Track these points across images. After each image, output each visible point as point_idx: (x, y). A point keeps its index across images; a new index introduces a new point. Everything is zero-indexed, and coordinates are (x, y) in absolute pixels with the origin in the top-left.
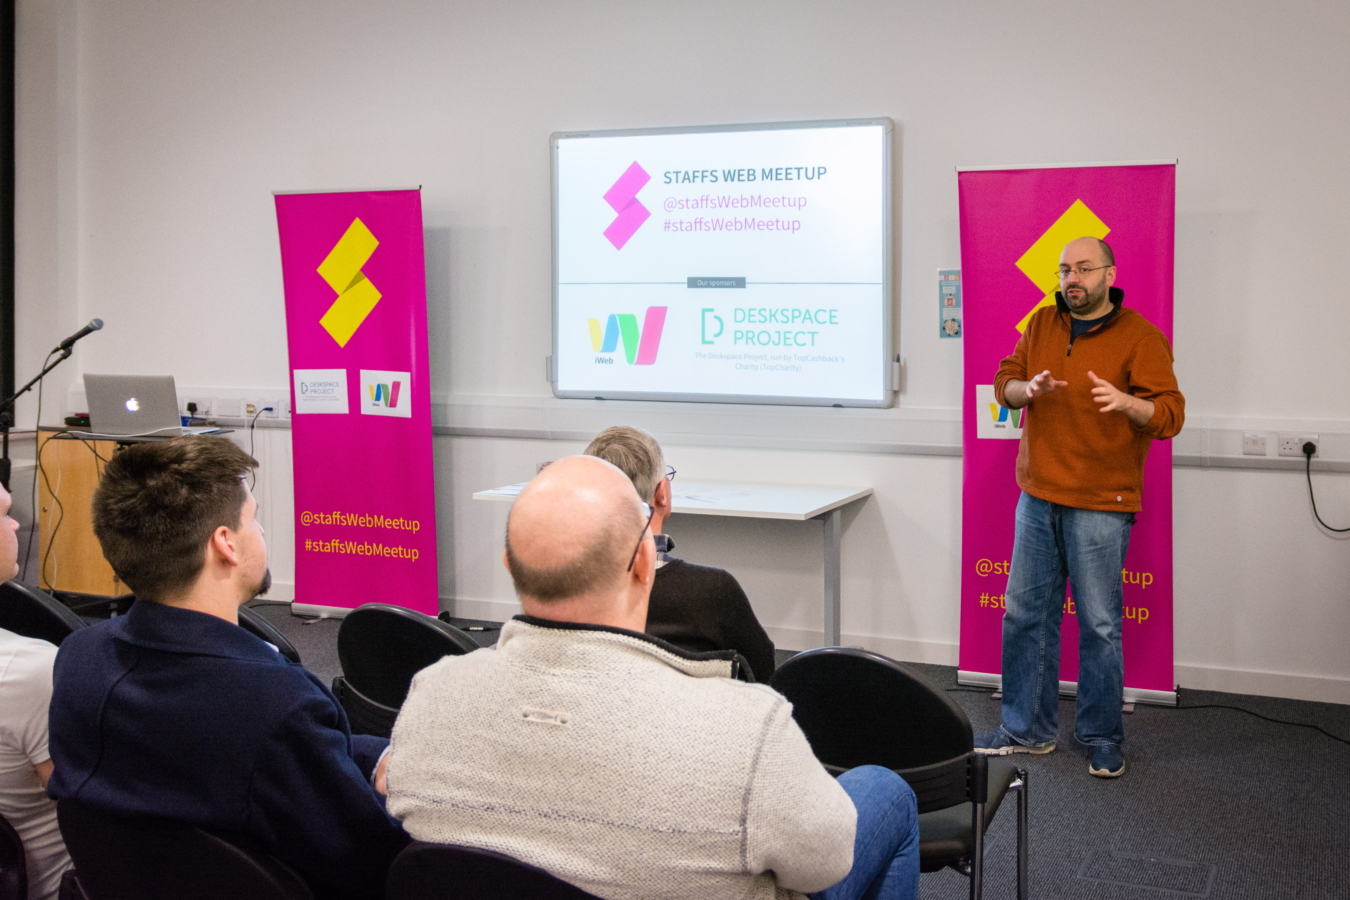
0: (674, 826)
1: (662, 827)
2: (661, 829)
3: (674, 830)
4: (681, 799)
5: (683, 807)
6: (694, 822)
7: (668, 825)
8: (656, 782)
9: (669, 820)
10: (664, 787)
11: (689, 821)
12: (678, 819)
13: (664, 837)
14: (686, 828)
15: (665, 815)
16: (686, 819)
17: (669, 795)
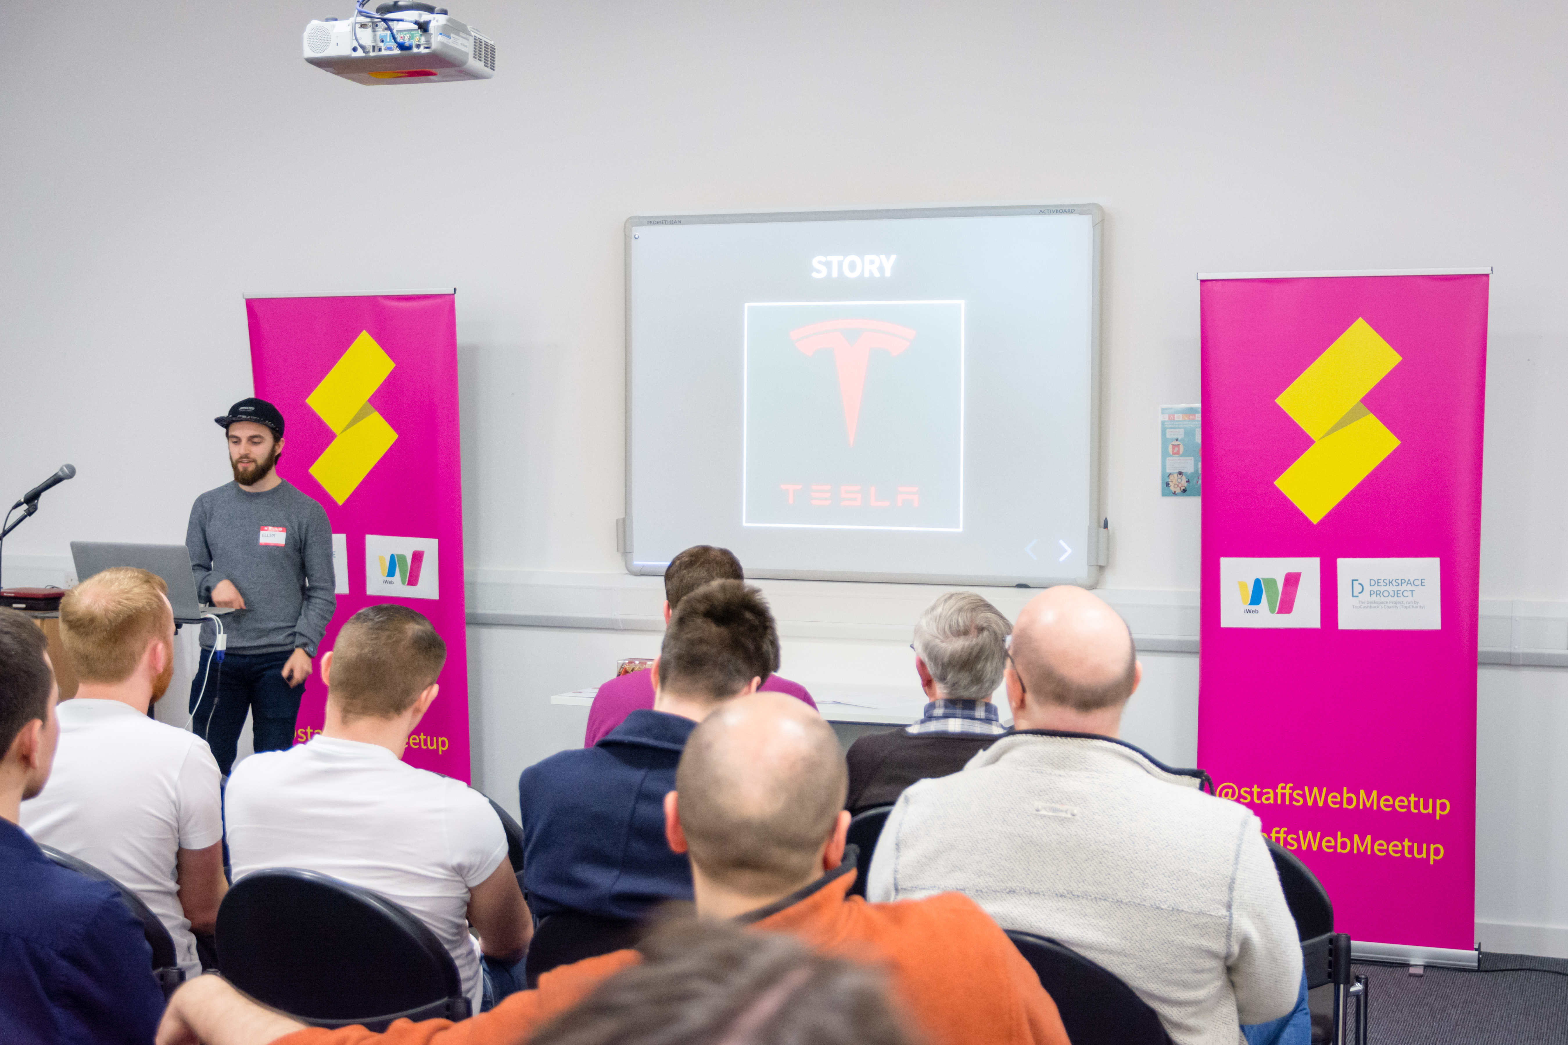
0: (1173, 905)
1: (1164, 905)
2: (1163, 907)
3: (1173, 909)
4: (1179, 882)
5: (1180, 889)
6: (1189, 902)
7: (1169, 904)
8: (1157, 867)
9: (1169, 900)
10: (1164, 871)
11: (1185, 901)
12: (1176, 899)
13: (1165, 914)
14: (1183, 907)
15: (1165, 894)
16: (1183, 900)
17: (1169, 878)
